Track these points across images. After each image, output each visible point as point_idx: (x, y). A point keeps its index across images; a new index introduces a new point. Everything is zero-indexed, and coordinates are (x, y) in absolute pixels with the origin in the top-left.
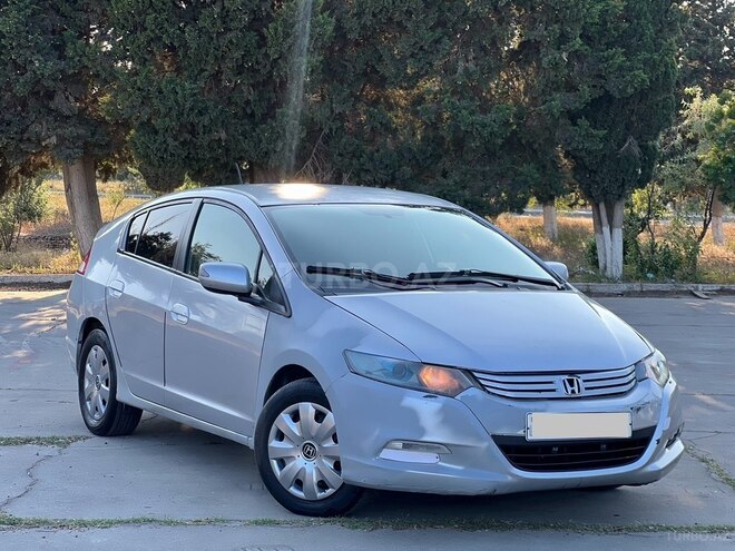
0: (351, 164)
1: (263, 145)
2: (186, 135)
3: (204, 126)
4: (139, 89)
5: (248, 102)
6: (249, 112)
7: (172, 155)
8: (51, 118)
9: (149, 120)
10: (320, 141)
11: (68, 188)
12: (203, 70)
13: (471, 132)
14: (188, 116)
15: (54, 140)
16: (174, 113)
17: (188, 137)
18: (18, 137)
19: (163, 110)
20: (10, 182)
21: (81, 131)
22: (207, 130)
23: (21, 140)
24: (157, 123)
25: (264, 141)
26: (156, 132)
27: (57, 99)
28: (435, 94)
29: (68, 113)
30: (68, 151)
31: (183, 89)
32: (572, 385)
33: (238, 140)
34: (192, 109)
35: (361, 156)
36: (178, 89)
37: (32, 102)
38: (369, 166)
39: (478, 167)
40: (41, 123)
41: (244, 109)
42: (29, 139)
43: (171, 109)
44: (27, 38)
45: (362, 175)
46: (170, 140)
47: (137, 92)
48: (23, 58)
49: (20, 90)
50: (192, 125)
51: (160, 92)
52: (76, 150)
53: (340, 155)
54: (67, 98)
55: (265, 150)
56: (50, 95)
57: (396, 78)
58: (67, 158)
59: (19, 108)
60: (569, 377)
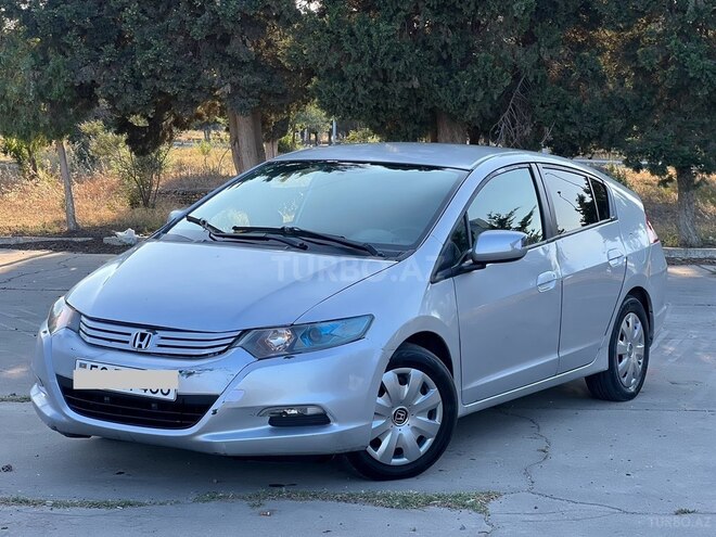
0: (555, 117)
1: (462, 95)
2: (377, 83)
3: (398, 72)
5: (445, 46)
6: (445, 56)
7: (360, 105)
8: (225, 65)
9: (338, 66)
10: (518, 90)
11: (235, 141)
12: (399, 10)
13: (699, 80)
14: (382, 61)
15: (228, 88)
16: (367, 58)
17: (379, 85)
18: (190, 86)
19: (354, 55)
20: (164, 135)
21: (257, 79)
22: (402, 77)
23: (192, 90)
24: (348, 69)
25: (464, 90)
26: (344, 80)
27: (233, 43)
28: (659, 35)
29: (245, 59)
30: (242, 101)
31: (378, 31)
32: (142, 339)
33: (433, 89)
34: (387, 54)
35: (566, 108)
36: (373, 31)
37: (204, 48)
38: (576, 118)
39: (696, 119)
41: (438, 53)
42: (200, 88)
43: (363, 54)
45: (567, 128)
46: (360, 89)
47: (326, 35)
49: (197, 33)
50: (384, 71)
51: (352, 34)
52: (250, 100)
53: (542, 106)
54: (244, 42)
55: (463, 100)
56: (226, 40)
57: (616, 18)
58: (241, 109)
59: (191, 54)
60: (144, 331)
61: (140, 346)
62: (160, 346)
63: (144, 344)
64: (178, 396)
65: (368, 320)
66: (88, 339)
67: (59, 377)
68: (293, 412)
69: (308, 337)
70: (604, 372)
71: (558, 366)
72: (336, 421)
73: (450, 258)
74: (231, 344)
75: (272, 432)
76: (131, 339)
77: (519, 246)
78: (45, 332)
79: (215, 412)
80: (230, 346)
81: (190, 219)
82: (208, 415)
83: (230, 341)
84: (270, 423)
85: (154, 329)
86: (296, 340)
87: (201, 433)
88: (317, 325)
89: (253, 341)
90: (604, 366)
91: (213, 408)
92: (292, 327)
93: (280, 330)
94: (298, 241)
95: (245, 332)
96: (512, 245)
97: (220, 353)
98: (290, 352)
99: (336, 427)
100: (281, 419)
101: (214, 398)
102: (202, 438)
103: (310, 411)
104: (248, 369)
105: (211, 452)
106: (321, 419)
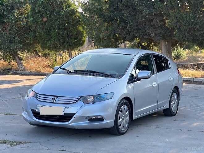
4: (176, 17)
8: (152, 28)
9: (180, 27)
14: (191, 25)
15: (153, 34)
16: (187, 25)
19: (183, 24)
21: (162, 31)
23: (144, 35)
27: (153, 22)
29: (157, 26)
32: (54, 99)
34: (193, 23)
36: (188, 17)
37: (147, 23)
40: (150, 29)
42: (146, 34)
43: (186, 23)
44: (142, 2)
48: (141, 9)
49: (140, 19)
52: (160, 38)
60: (55, 97)
61: (54, 101)
62: (59, 101)
63: (55, 100)
64: (65, 114)
65: (113, 93)
66: (39, 100)
67: (32, 110)
68: (94, 118)
69: (98, 98)
70: (168, 108)
71: (158, 106)
72: (105, 120)
73: (132, 78)
74: (78, 100)
75: (89, 123)
76: (51, 99)
77: (149, 75)
78: (27, 98)
79: (74, 118)
80: (78, 101)
81: (61, 69)
82: (73, 119)
83: (78, 99)
84: (89, 120)
85: (57, 97)
86: (95, 99)
87: (70, 123)
88: (100, 95)
89: (84, 99)
90: (168, 107)
91: (74, 117)
92: (94, 96)
93: (90, 96)
94: (92, 74)
95: (81, 97)
96: (148, 74)
97: (75, 102)
98: (94, 102)
99: (105, 122)
100: (91, 119)
101: (74, 114)
102: (71, 125)
103: (99, 117)
104: (83, 106)
105: (73, 128)
106: (102, 119)
